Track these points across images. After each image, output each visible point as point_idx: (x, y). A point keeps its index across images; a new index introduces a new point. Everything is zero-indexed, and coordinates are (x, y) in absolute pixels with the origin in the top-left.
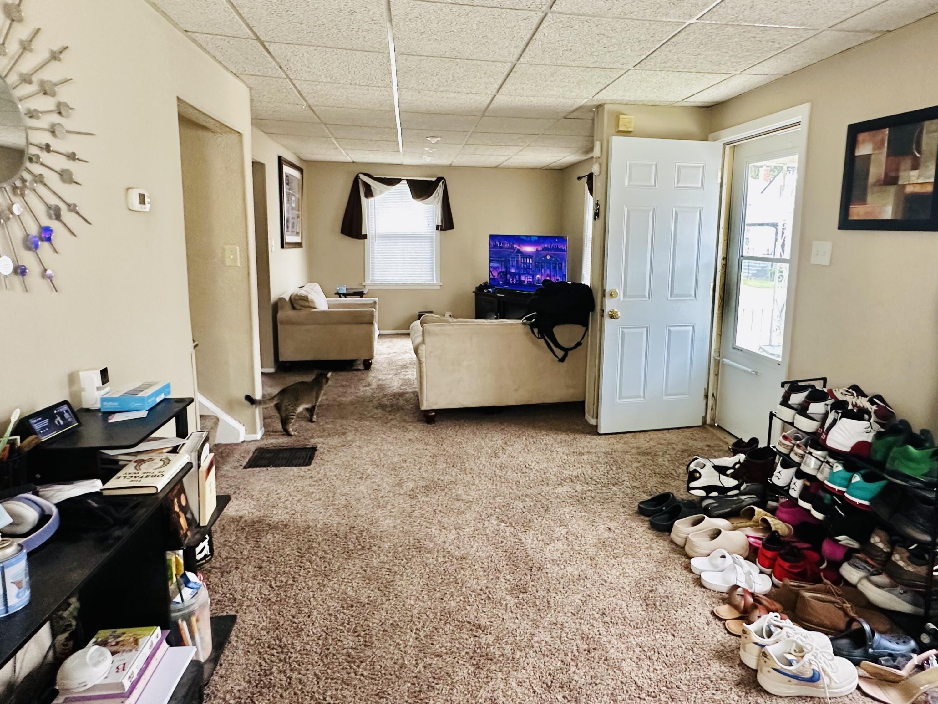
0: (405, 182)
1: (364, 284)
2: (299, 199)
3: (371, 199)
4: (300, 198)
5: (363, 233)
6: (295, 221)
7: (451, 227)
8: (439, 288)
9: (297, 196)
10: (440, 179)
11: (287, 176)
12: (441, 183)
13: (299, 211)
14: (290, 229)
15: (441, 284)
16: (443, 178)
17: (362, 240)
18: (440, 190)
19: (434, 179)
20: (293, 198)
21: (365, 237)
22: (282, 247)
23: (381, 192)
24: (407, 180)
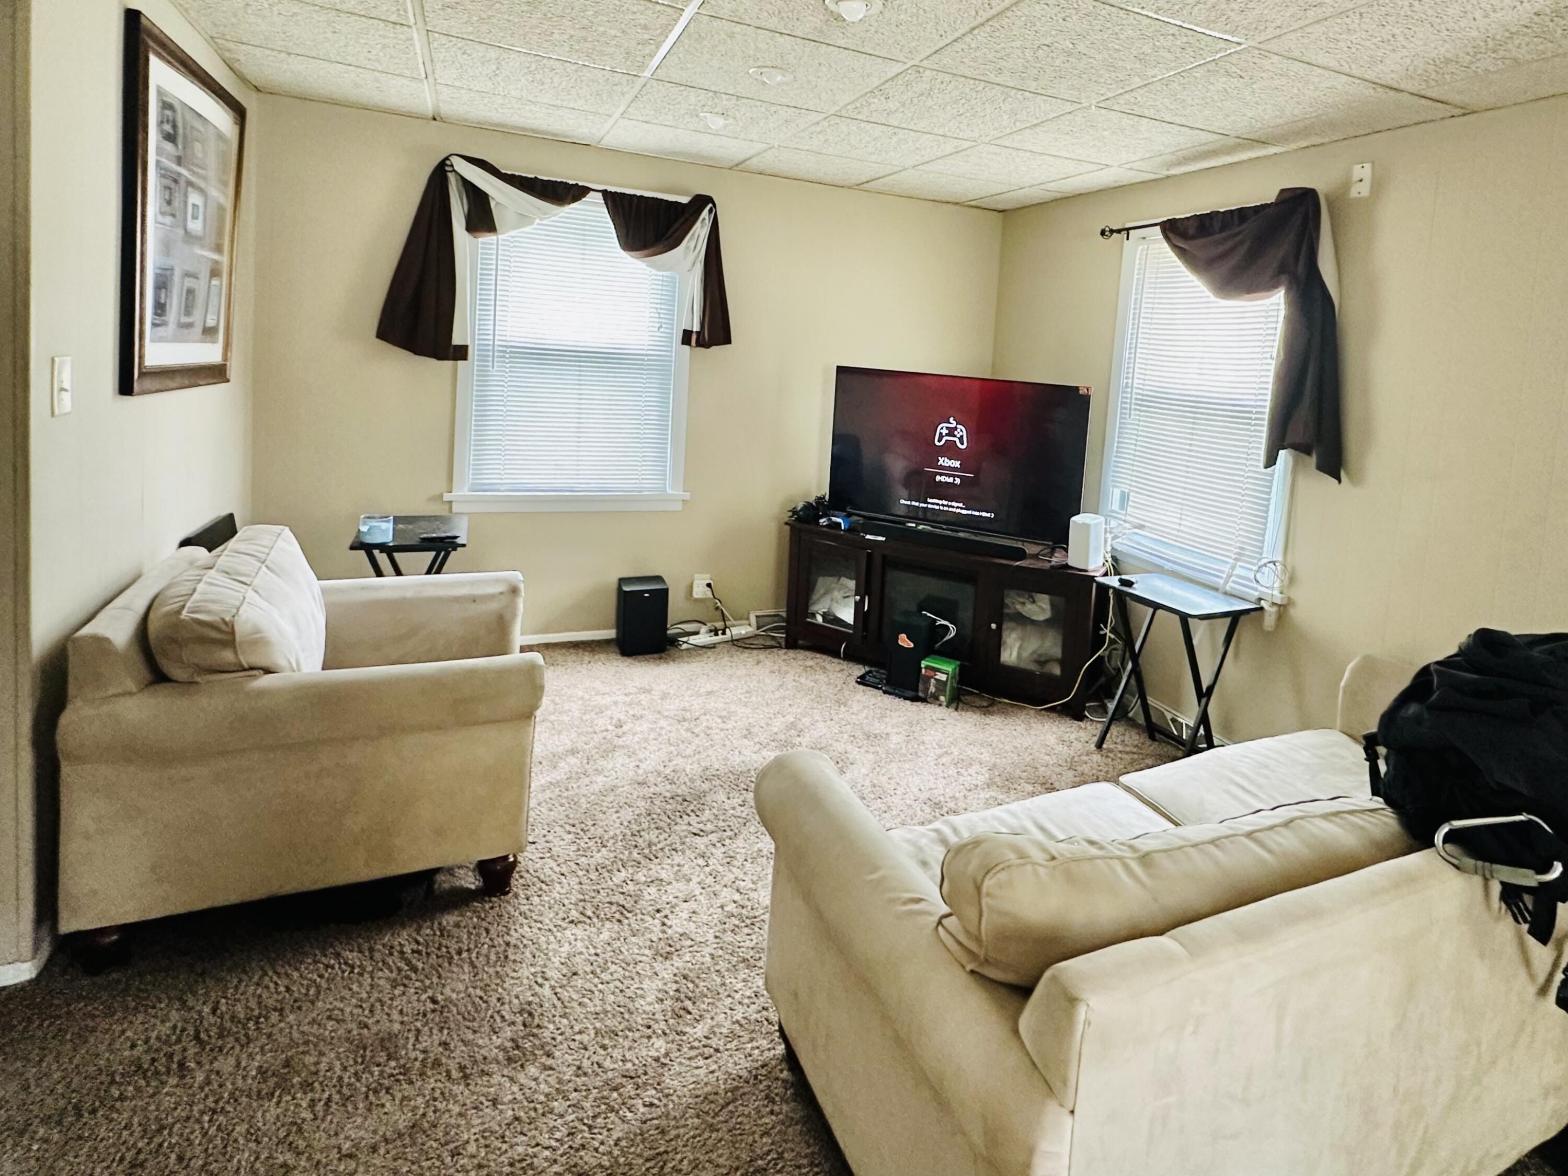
0: (599, 197)
1: (447, 497)
2: (221, 208)
3: (487, 239)
4: (229, 205)
5: (457, 340)
6: (200, 286)
7: (726, 339)
8: (679, 506)
9: (214, 192)
10: (701, 202)
11: (166, 106)
12: (705, 213)
13: (218, 249)
14: (172, 315)
15: (687, 496)
16: (709, 200)
17: (449, 363)
18: (700, 231)
19: (685, 200)
20: (194, 198)
21: (461, 353)
22: (126, 387)
23: (524, 219)
24: (605, 193)
